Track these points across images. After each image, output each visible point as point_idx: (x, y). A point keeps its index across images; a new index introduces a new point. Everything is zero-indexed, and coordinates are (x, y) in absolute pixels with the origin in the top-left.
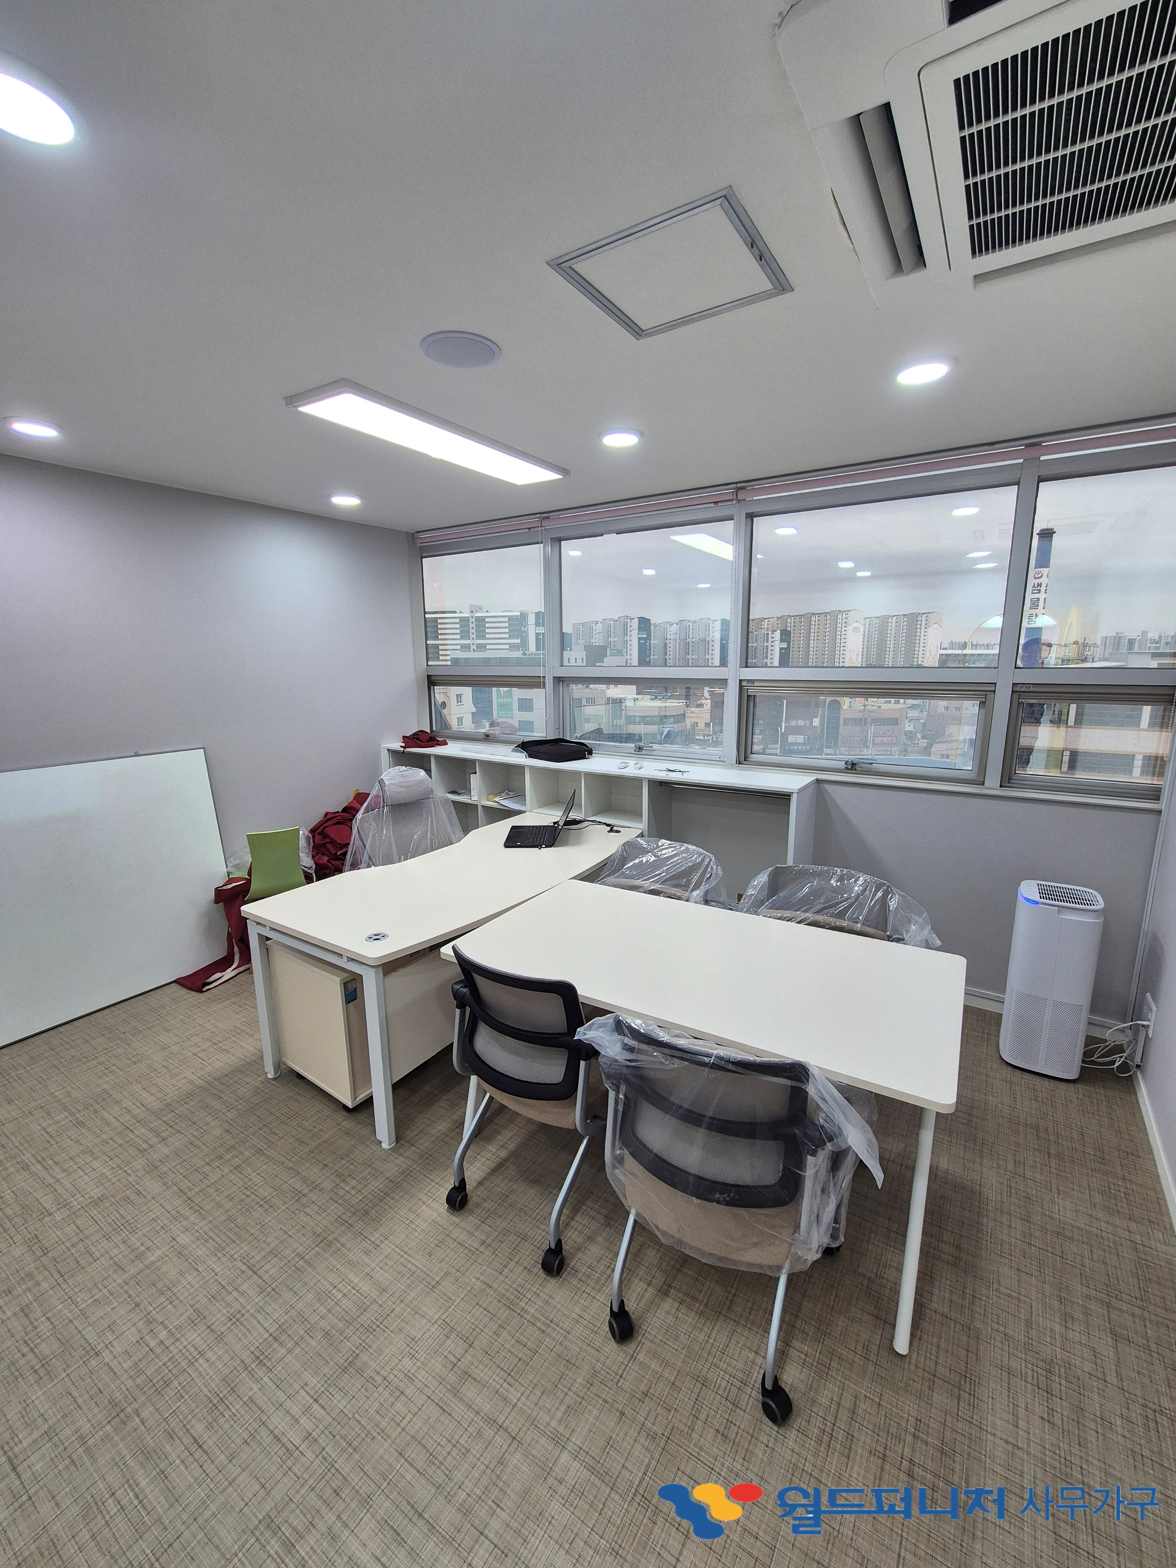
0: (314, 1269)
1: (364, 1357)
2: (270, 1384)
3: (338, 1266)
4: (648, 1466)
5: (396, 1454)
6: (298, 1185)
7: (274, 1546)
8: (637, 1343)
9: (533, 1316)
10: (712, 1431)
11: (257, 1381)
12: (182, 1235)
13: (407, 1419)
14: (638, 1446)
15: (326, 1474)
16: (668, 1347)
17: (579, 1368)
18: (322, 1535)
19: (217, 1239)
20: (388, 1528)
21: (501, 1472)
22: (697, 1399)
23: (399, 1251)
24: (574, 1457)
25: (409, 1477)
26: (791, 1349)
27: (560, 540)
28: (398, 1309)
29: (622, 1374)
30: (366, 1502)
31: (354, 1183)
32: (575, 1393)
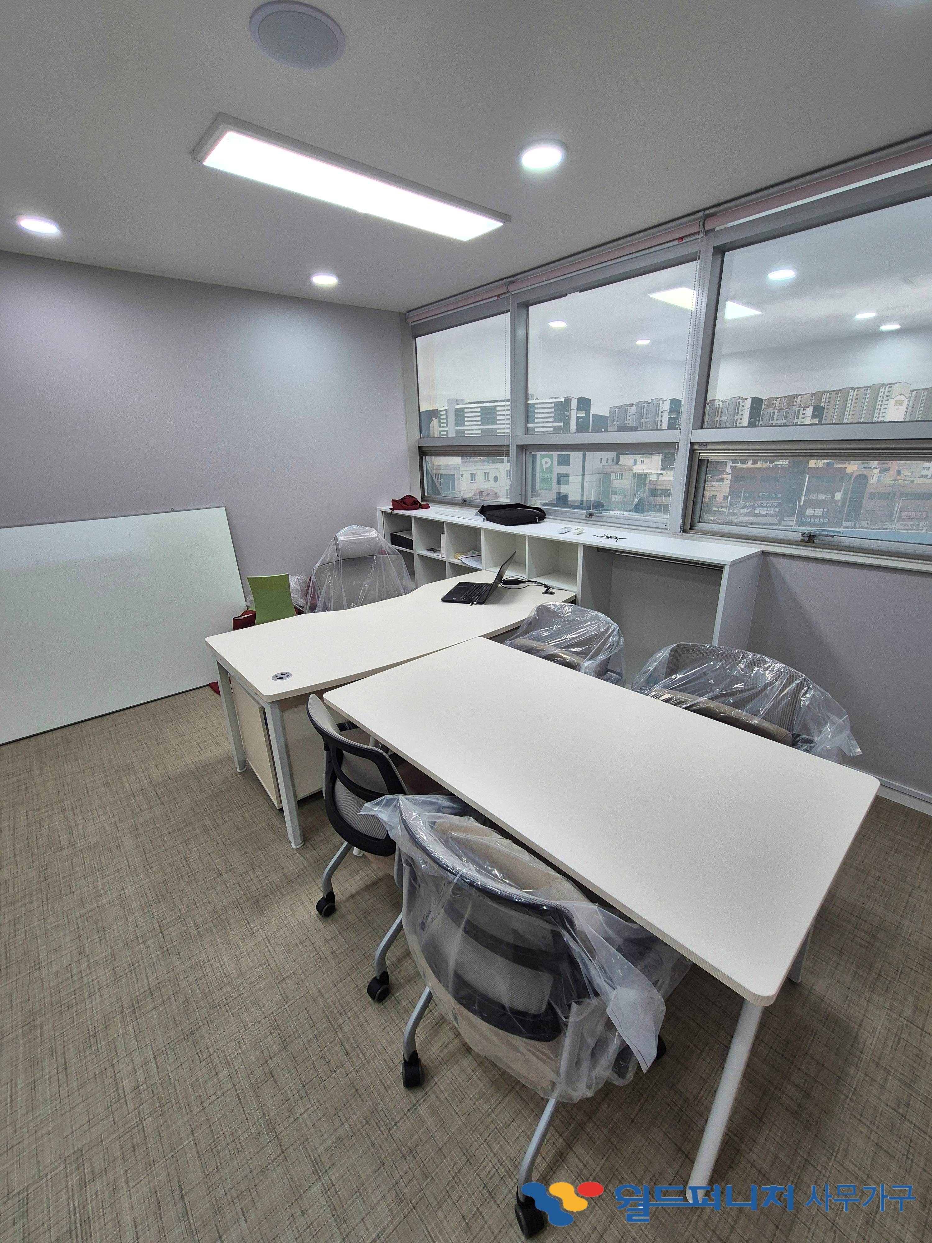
0: (202, 940)
1: (204, 1030)
2: (132, 1031)
3: (219, 942)
4: (385, 1228)
5: (189, 1130)
6: (221, 866)
7: (74, 1179)
8: (423, 1093)
9: (345, 1035)
10: (459, 1215)
11: (125, 1025)
12: (129, 888)
13: (210, 1100)
14: (383, 1204)
15: (134, 1128)
16: (450, 1108)
17: (363, 1101)
18: (108, 1184)
19: (150, 897)
20: (155, 1198)
21: (260, 1182)
22: (456, 1175)
23: (267, 942)
24: (324, 1192)
25: (189, 1155)
26: (571, 1153)
27: (527, 305)
28: (245, 995)
29: (398, 1121)
30: (150, 1165)
31: (259, 872)
32: (350, 1126)
